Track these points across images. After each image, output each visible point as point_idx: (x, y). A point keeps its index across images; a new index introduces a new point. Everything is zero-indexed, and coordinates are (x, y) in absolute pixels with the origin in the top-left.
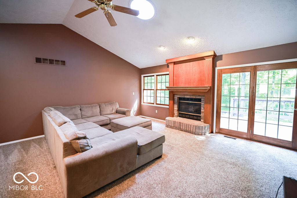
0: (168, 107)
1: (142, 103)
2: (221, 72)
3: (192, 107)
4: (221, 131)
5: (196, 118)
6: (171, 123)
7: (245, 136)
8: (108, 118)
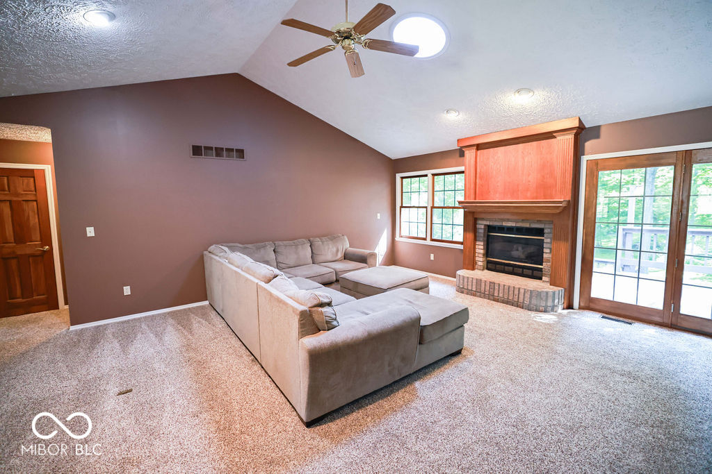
0: (461, 247)
1: (397, 238)
2: (596, 167)
3: (520, 249)
4: (592, 305)
5: (529, 272)
6: (470, 283)
7: (657, 319)
8: (333, 270)
